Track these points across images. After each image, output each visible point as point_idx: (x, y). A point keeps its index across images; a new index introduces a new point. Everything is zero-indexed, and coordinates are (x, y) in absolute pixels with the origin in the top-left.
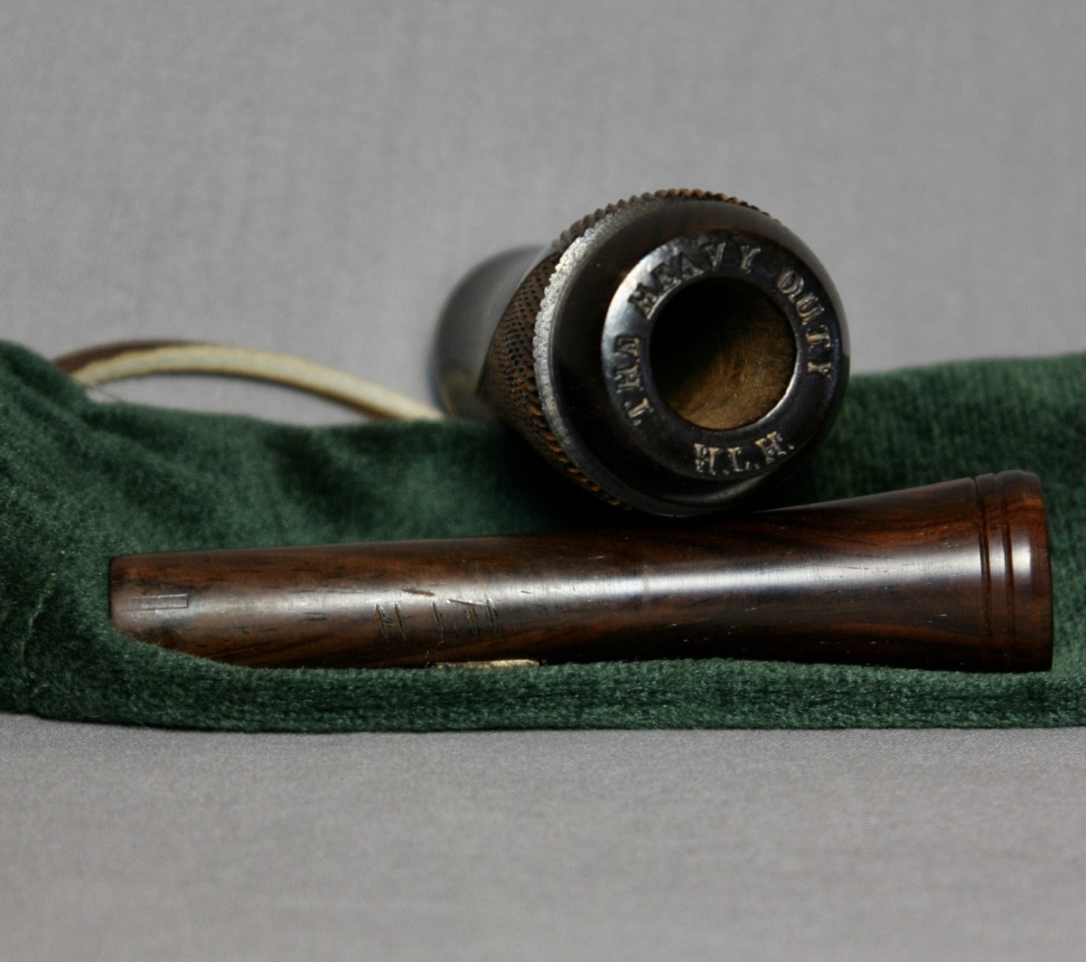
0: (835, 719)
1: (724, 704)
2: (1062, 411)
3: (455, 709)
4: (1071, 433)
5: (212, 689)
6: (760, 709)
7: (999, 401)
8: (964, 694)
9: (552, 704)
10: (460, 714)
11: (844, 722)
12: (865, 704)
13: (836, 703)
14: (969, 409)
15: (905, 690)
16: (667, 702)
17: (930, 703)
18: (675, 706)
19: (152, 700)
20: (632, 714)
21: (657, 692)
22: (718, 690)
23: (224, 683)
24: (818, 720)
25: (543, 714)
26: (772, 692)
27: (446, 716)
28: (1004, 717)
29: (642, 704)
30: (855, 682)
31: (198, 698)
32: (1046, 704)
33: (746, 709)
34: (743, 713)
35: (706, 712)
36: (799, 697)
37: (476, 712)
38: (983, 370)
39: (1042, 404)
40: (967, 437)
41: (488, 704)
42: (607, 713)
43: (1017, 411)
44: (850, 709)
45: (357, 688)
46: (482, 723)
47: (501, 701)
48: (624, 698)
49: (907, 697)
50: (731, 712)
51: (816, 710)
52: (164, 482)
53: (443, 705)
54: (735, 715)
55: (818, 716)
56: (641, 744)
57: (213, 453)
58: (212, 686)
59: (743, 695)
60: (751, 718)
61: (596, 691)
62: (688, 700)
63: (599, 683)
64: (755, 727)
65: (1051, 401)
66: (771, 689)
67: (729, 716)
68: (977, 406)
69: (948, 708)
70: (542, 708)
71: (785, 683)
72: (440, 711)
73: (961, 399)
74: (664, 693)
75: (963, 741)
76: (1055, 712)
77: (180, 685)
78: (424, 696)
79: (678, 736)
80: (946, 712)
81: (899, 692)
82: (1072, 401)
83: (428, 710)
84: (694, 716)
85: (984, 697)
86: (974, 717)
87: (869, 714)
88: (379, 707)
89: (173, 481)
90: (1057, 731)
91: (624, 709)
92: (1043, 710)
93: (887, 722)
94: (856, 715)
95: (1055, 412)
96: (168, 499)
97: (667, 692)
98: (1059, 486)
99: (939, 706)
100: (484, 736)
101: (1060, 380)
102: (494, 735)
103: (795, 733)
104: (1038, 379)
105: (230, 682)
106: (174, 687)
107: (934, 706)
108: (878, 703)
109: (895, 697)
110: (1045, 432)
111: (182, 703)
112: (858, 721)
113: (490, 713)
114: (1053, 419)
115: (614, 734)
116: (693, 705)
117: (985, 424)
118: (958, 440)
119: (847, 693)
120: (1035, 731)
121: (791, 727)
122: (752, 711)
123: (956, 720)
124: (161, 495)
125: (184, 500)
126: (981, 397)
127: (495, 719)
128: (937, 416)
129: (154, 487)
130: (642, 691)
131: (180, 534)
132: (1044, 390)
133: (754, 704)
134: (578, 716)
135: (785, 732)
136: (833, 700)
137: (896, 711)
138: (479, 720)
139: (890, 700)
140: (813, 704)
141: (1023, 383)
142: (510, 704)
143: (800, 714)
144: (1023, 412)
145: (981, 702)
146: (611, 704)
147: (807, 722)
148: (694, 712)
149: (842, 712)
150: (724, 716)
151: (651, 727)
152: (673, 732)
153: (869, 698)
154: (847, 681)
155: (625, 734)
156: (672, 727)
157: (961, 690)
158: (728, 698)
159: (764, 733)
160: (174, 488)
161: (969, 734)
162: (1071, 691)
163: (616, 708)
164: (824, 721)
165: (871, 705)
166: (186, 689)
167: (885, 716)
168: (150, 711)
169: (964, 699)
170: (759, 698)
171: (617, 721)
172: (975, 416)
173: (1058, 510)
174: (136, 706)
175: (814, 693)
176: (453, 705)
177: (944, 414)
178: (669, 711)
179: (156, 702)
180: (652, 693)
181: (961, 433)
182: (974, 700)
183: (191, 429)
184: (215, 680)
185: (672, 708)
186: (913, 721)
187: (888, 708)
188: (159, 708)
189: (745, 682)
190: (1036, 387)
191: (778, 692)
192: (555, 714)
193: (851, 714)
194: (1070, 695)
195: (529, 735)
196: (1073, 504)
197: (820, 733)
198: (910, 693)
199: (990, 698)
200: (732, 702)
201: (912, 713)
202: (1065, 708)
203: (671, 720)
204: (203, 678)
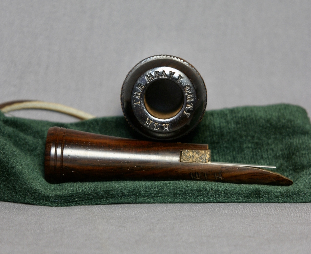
0: (204, 200)
1: (174, 196)
2: (266, 119)
3: (103, 200)
4: (268, 125)
5: (38, 196)
6: (184, 198)
7: (249, 116)
8: (238, 193)
9: (129, 198)
10: (104, 201)
11: (207, 201)
12: (212, 196)
13: (204, 196)
14: (241, 118)
15: (223, 192)
16: (159, 196)
17: (229, 195)
18: (161, 197)
19: (23, 195)
20: (150, 199)
21: (156, 194)
22: (173, 193)
23: (42, 195)
24: (199, 200)
25: (126, 200)
26: (187, 193)
27: (100, 201)
28: (249, 199)
29: (152, 197)
30: (209, 190)
31: (34, 197)
32: (260, 195)
33: (180, 198)
34: (180, 199)
35: (170, 199)
36: (194, 194)
37: (108, 200)
38: (246, 108)
39: (261, 117)
40: (241, 125)
41: (111, 198)
42: (143, 199)
43: (254, 119)
44: (208, 197)
45: (77, 195)
46: (110, 203)
47: (115, 197)
48: (148, 196)
49: (223, 194)
50: (176, 199)
51: (199, 198)
52: (24, 141)
53: (100, 198)
54: (177, 199)
55: (200, 199)
56: (152, 208)
57: (38, 132)
58: (39, 195)
59: (179, 194)
60: (182, 200)
61: (140, 194)
62: (165, 195)
63: (141, 192)
64: (183, 203)
65: (263, 116)
66: (187, 192)
67: (176, 200)
68: (244, 117)
69: (234, 196)
70: (126, 198)
71: (190, 191)
72: (98, 200)
73: (240, 115)
74: (158, 194)
75: (238, 207)
76: (263, 198)
77: (30, 193)
78: (94, 197)
79: (162, 205)
80: (233, 197)
81: (221, 192)
82: (269, 117)
83: (96, 200)
84: (166, 200)
85: (244, 194)
86: (241, 198)
87: (213, 198)
88: (83, 200)
90: (263, 204)
91: (148, 198)
92: (260, 197)
93: (218, 200)
94: (210, 199)
95: (264, 119)
96: (25, 145)
97: (159, 194)
98: (265, 139)
99: (232, 196)
100: (110, 206)
101: (266, 112)
102: (113, 205)
103: (193, 204)
104: (260, 111)
105: (44, 195)
106: (29, 194)
107: (230, 196)
108: (215, 195)
109: (220, 194)
110: (261, 125)
111: (30, 198)
112: (210, 200)
113: (112, 200)
114: (263, 121)
115: (145, 205)
116: (166, 197)
117: (246, 122)
118: (238, 126)
119: (207, 193)
120: (258, 204)
121: (192, 203)
122: (182, 198)
123: (236, 200)
124: (23, 144)
125: (29, 145)
126: (245, 115)
127: (114, 201)
128: (232, 119)
129: (21, 142)
130: (152, 194)
131: (28, 154)
132: (261, 114)
133: (182, 196)
134: (136, 200)
135: (191, 204)
136: (203, 195)
137: (220, 197)
138: (109, 202)
139: (219, 195)
140: (198, 196)
141: (256, 112)
142: (117, 198)
143: (195, 199)
144: (256, 119)
145: (243, 195)
146: (144, 197)
147: (197, 201)
148: (166, 199)
149: (206, 198)
150: (174, 200)
151: (155, 203)
152: (161, 204)
153: (213, 194)
154: (207, 190)
155: (148, 205)
157: (238, 192)
158: (175, 195)
159: (185, 204)
160: (27, 142)
161: (240, 205)
162: (267, 193)
163: (146, 198)
164: (201, 200)
165: (213, 196)
166: (32, 195)
167: (217, 199)
168: (22, 198)
169: (239, 194)
170: (184, 195)
171: (146, 201)
172: (243, 120)
173: (264, 146)
174: (18, 196)
175: (198, 193)
176: (102, 198)
177: (235, 119)
178: (160, 199)
179: (24, 196)
180: (155, 194)
181: (239, 124)
182: (241, 194)
183: (32, 125)
184: (40, 194)
185: (161, 198)
186: (225, 200)
187: (218, 197)
188: (24, 198)
189: (180, 191)
190: (259, 113)
191: (189, 193)
192: (129, 200)
193: (208, 198)
194: (267, 194)
195: (122, 205)
196: (268, 144)
197: (200, 204)
198: (224, 193)
199: (245, 194)
200: (176, 196)
201: (224, 198)
202: (265, 197)
203: (160, 201)
204: (37, 193)
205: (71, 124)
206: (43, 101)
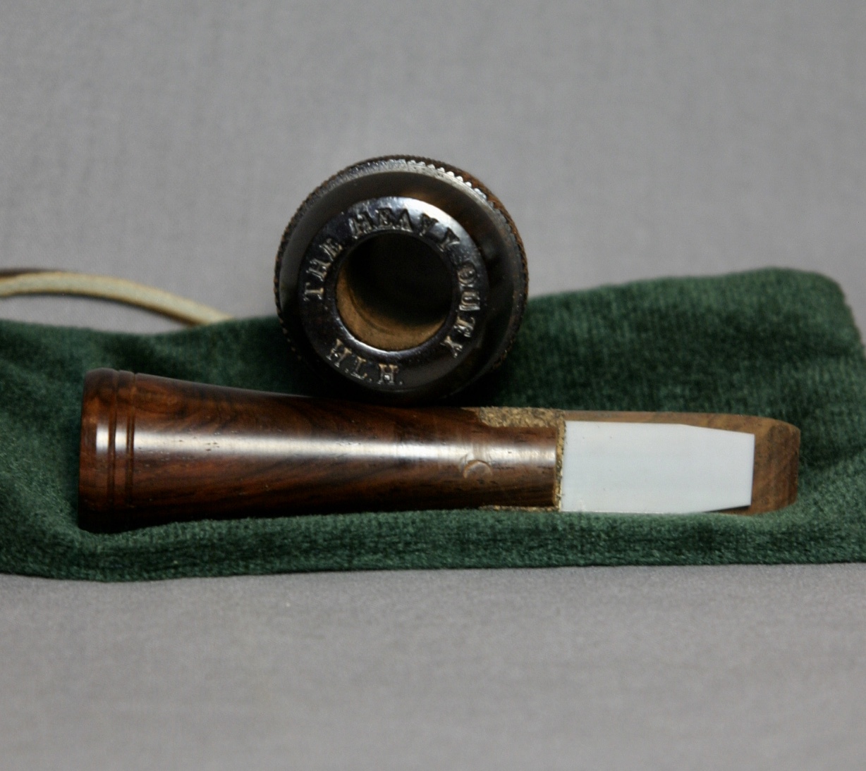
0: (550, 558)
1: (463, 550)
2: (724, 315)
3: (254, 561)
4: (731, 331)
5: (64, 555)
6: (491, 553)
7: (675, 306)
8: (649, 537)
9: (329, 555)
10: (257, 565)
11: (557, 561)
12: (572, 547)
13: (550, 547)
14: (652, 312)
15: (603, 536)
16: (418, 550)
17: (622, 543)
18: (426, 553)
19: (18, 555)
20: (392, 560)
21: (410, 543)
22: (457, 540)
23: (76, 551)
24: (536, 560)
25: (323, 562)
26: (500, 541)
27: (247, 567)
28: (681, 553)
29: (398, 552)
30: (564, 530)
31: (53, 559)
32: (713, 544)
33: (480, 553)
34: (478, 556)
35: (449, 557)
36: (521, 543)
37: (271, 562)
38: (664, 285)
39: (709, 309)
40: (651, 333)
41: (278, 556)
42: (372, 560)
43: (690, 314)
44: (560, 551)
45: (177, 549)
46: (275, 569)
47: (289, 553)
48: (385, 549)
49: (605, 540)
50: (468, 556)
51: (535, 554)
52: (21, 389)
53: (244, 558)
54: (472, 558)
55: (537, 557)
56: (400, 581)
57: (61, 363)
58: (66, 551)
59: (477, 543)
60: (485, 560)
61: (364, 544)
62: (435, 547)
63: (365, 537)
64: (488, 567)
65: (715, 306)
66: (499, 537)
67: (467, 559)
68: (659, 310)
69: (637, 548)
70: (321, 558)
71: (509, 533)
72: (241, 563)
73: (646, 304)
74: (416, 543)
75: (650, 576)
76: (720, 550)
77: (40, 548)
78: (228, 553)
79: (428, 574)
80: (635, 550)
81: (599, 536)
82: (732, 307)
83: (233, 563)
84: (440, 560)
85: (664, 539)
86: (657, 554)
87: (576, 554)
88: (195, 565)
89: (29, 388)
90: (722, 568)
91: (386, 556)
92: (711, 549)
93: (590, 559)
94: (565, 555)
95: (719, 315)
96: (23, 403)
97: (418, 543)
98: (722, 371)
99: (630, 547)
100: (278, 578)
101: (723, 292)
102: (284, 577)
103: (519, 571)
104: (705, 291)
105: (80, 550)
106: (35, 548)
107: (626, 546)
108: (582, 546)
109: (596, 541)
110: (710, 331)
111: (40, 561)
112: (567, 559)
113: (281, 563)
114: (717, 320)
115: (378, 574)
116: (439, 552)
117: (666, 324)
118: (644, 336)
119: (559, 539)
120: (705, 568)
121: (515, 566)
122: (485, 556)
123: (643, 557)
124: (19, 399)
125: (37, 403)
126: (662, 303)
127: (284, 566)
128: (625, 316)
129: (14, 392)
130: (399, 542)
131: (34, 429)
132: (711, 300)
133: (486, 549)
134: (350, 562)
135: (511, 571)
136: (547, 545)
137: (597, 551)
138: (273, 568)
139: (592, 543)
140: (531, 548)
141: (695, 294)
142: (296, 556)
143: (522, 557)
144: (694, 315)
145: (662, 543)
146: (375, 553)
147: (528, 562)
148: (440, 556)
149: (555, 554)
150: (463, 559)
151: (407, 568)
152: (424, 572)
153: (575, 542)
154: (558, 530)
155: (387, 574)
156: (423, 568)
157: (647, 535)
158: (466, 546)
159: (495, 571)
160: (29, 393)
161: (654, 571)
162: (733, 536)
163: (379, 556)
164: (541, 560)
165: (576, 547)
166: (44, 552)
167: (588, 555)
168: (16, 562)
169: (650, 541)
170: (490, 545)
171: (380, 565)
172: (656, 316)
173: (720, 391)
174: (6, 557)
175: (532, 540)
176: (251, 558)
177: (632, 316)
178: (419, 557)
179: (21, 556)
180: (407, 544)
181: (646, 330)
182: (657, 541)
183: (44, 341)
184: (68, 547)
185: (423, 555)
186: (610, 558)
187: (590, 549)
188: (23, 561)
189: (479, 533)
190: (704, 297)
191: (504, 541)
192: (331, 561)
193: (561, 554)
194: (731, 539)
195: (312, 576)
196: (732, 385)
197: (538, 571)
198: (607, 538)
199: (669, 540)
200: (469, 549)
201: (609, 552)
202: (727, 548)
203: (422, 563)
204: (59, 544)
205: (159, 338)
206: (76, 272)
